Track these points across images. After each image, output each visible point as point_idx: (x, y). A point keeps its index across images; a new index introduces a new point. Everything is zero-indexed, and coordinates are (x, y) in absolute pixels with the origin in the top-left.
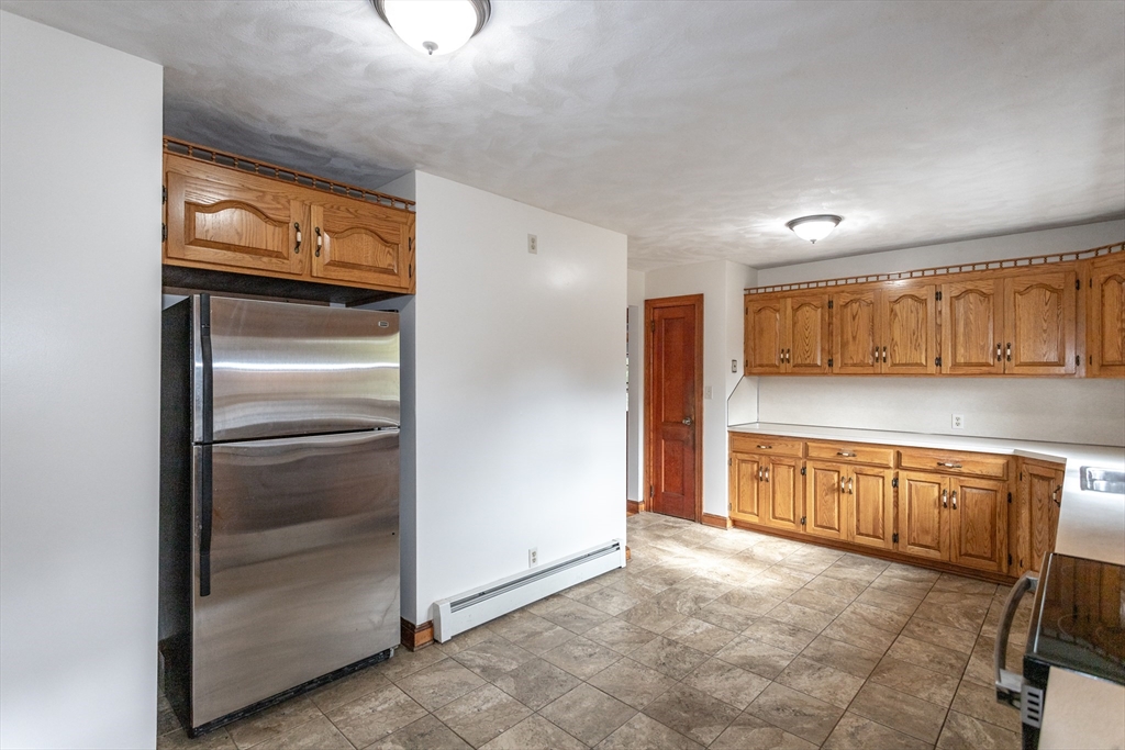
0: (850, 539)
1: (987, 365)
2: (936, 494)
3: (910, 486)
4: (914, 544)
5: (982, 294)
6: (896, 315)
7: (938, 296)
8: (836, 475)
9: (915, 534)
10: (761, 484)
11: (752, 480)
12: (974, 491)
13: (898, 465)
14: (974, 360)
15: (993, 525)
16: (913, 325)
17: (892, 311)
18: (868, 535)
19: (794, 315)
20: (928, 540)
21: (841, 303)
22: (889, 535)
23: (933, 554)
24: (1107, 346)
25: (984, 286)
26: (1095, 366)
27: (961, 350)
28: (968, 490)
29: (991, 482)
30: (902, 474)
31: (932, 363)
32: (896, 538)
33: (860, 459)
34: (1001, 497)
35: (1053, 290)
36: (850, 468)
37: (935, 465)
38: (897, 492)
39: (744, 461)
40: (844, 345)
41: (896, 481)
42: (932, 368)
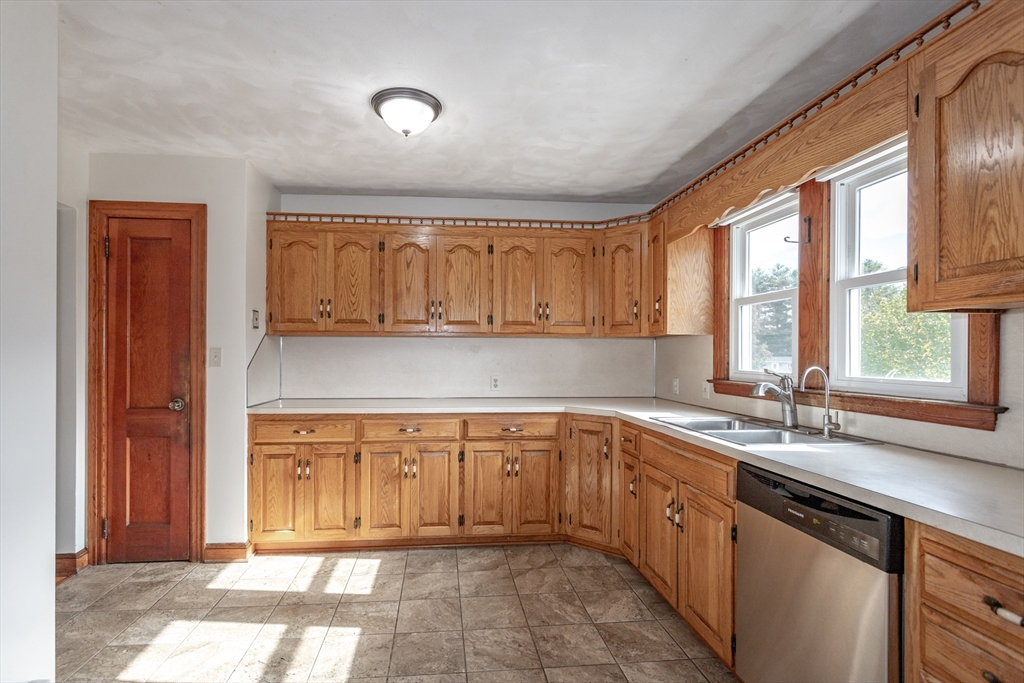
0: (413, 533)
1: (529, 323)
2: (500, 463)
3: (476, 458)
4: (479, 523)
5: (528, 252)
6: (451, 266)
7: (491, 249)
8: (397, 459)
9: (480, 512)
10: (299, 484)
11: (285, 480)
12: (533, 454)
13: (465, 437)
14: (520, 319)
15: (548, 487)
16: (468, 279)
17: (447, 261)
18: (432, 524)
19: (337, 256)
20: (492, 516)
21: (394, 246)
22: (455, 520)
23: (498, 530)
24: (617, 308)
25: (530, 244)
26: (608, 326)
27: (510, 309)
28: (528, 454)
29: (547, 443)
30: (469, 446)
31: (484, 320)
32: (461, 521)
33: (425, 434)
34: (554, 456)
35: (578, 255)
36: (413, 447)
37: (499, 431)
38: (462, 467)
39: (271, 456)
40: (396, 297)
41: (462, 454)
42: (484, 327)
